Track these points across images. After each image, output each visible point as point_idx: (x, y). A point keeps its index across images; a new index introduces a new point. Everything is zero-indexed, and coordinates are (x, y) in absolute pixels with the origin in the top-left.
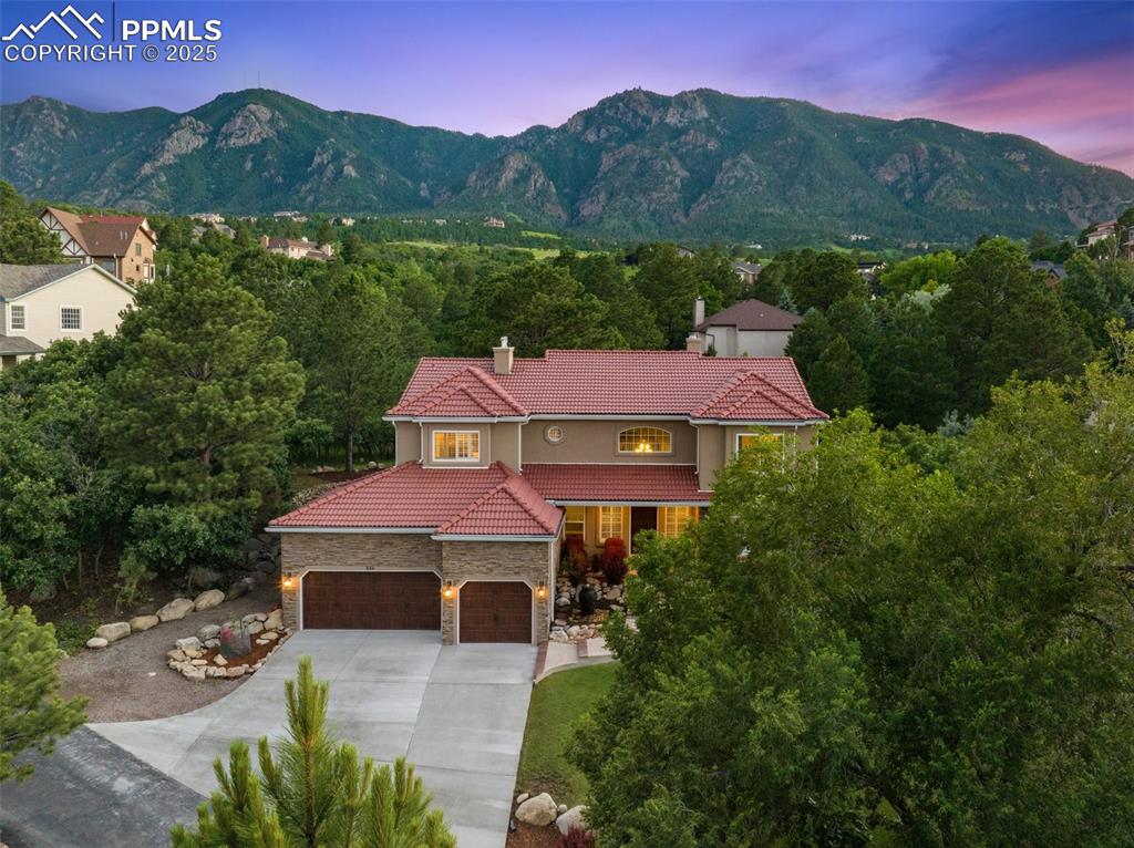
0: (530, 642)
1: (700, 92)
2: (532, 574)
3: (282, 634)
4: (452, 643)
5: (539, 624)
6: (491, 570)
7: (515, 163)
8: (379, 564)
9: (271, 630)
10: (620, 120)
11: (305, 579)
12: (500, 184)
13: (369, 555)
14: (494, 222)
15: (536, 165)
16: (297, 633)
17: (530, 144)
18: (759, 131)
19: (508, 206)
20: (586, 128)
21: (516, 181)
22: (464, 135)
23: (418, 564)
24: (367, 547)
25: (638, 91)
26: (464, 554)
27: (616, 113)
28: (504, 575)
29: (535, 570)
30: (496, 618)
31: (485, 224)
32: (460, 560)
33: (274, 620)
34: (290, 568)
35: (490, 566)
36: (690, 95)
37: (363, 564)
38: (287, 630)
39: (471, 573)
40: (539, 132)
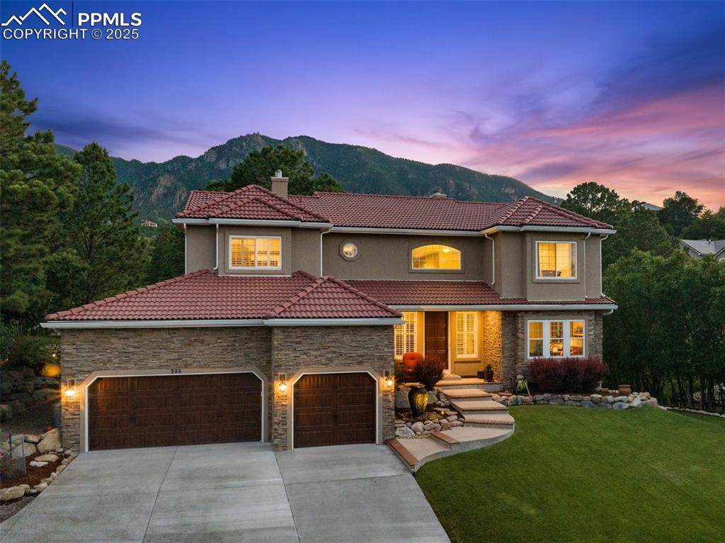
0: (373, 440)
1: (301, 137)
2: (377, 364)
3: (62, 457)
4: (285, 448)
5: (385, 419)
6: (331, 360)
7: (165, 181)
8: (186, 366)
9: (47, 452)
10: (244, 155)
11: (92, 389)
12: (153, 197)
13: (175, 356)
14: (149, 223)
15: (180, 184)
16: (81, 456)
17: (176, 169)
18: (342, 167)
19: (159, 213)
20: (218, 159)
21: (165, 195)
22: (123, 160)
23: (233, 363)
24: (173, 346)
25: (256, 135)
26: (298, 343)
27: (241, 150)
28: (345, 365)
29: (381, 358)
30: (335, 417)
31: (142, 225)
32: (295, 350)
33: (49, 440)
34: (73, 375)
35: (330, 356)
36: (294, 140)
37: (167, 367)
38: (68, 452)
39: (307, 365)
40: (182, 161)
